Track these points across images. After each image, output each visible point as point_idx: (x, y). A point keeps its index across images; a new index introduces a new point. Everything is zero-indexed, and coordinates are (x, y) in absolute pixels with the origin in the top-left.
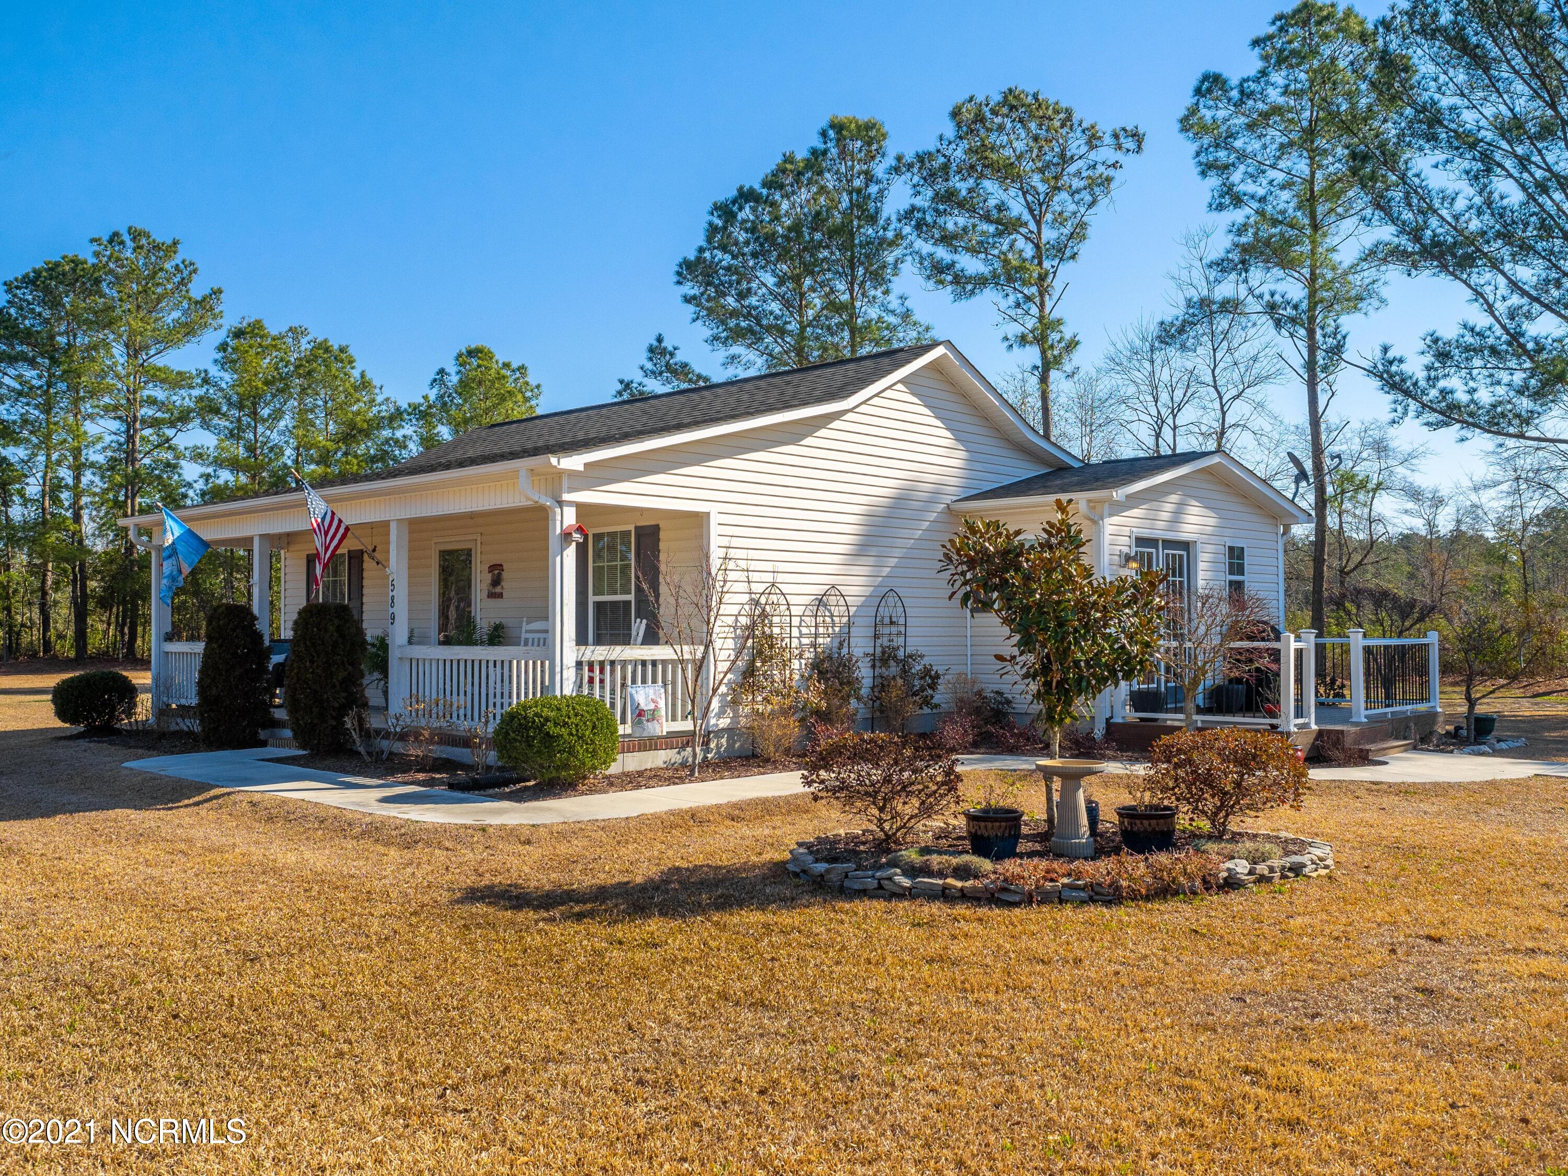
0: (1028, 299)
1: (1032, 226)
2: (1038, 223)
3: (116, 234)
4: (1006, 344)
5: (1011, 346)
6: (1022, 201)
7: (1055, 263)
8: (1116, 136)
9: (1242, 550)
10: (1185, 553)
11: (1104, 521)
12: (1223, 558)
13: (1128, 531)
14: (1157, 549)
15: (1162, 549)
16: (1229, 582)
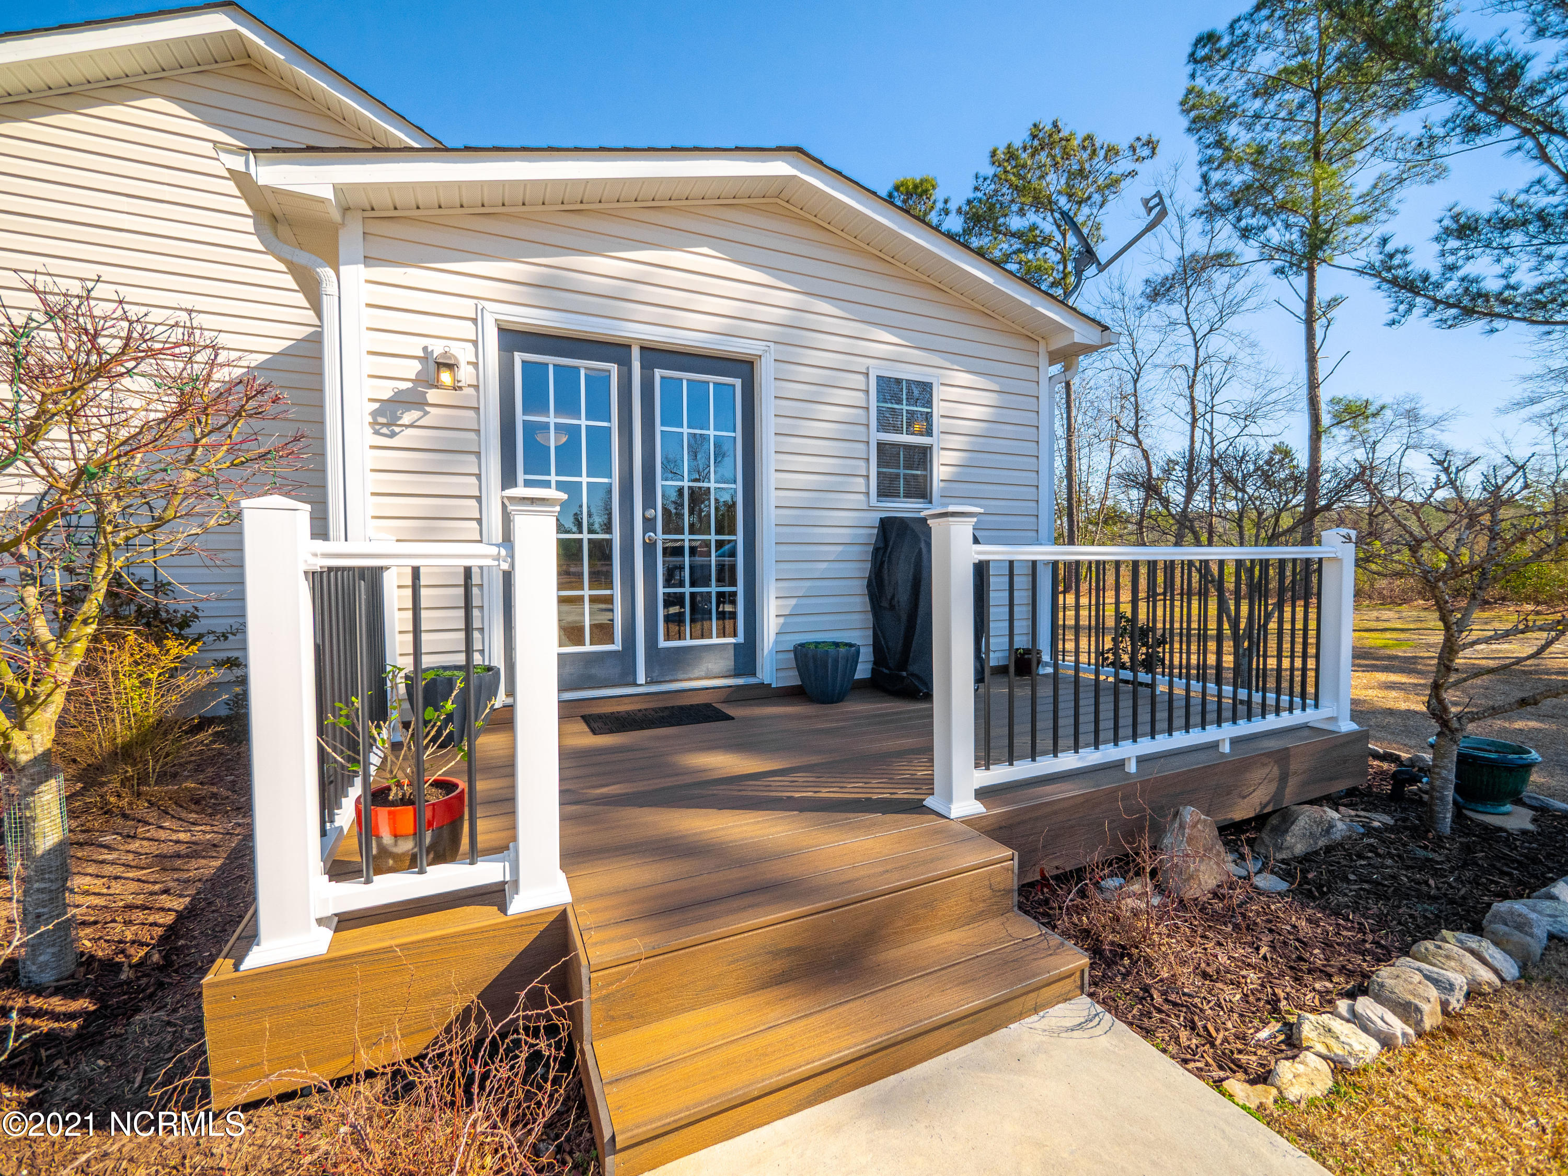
8: (1133, 149)
9: (926, 388)
10: (738, 382)
11: (342, 269)
12: (858, 398)
13: (466, 308)
14: (625, 364)
15: (647, 367)
16: (881, 446)
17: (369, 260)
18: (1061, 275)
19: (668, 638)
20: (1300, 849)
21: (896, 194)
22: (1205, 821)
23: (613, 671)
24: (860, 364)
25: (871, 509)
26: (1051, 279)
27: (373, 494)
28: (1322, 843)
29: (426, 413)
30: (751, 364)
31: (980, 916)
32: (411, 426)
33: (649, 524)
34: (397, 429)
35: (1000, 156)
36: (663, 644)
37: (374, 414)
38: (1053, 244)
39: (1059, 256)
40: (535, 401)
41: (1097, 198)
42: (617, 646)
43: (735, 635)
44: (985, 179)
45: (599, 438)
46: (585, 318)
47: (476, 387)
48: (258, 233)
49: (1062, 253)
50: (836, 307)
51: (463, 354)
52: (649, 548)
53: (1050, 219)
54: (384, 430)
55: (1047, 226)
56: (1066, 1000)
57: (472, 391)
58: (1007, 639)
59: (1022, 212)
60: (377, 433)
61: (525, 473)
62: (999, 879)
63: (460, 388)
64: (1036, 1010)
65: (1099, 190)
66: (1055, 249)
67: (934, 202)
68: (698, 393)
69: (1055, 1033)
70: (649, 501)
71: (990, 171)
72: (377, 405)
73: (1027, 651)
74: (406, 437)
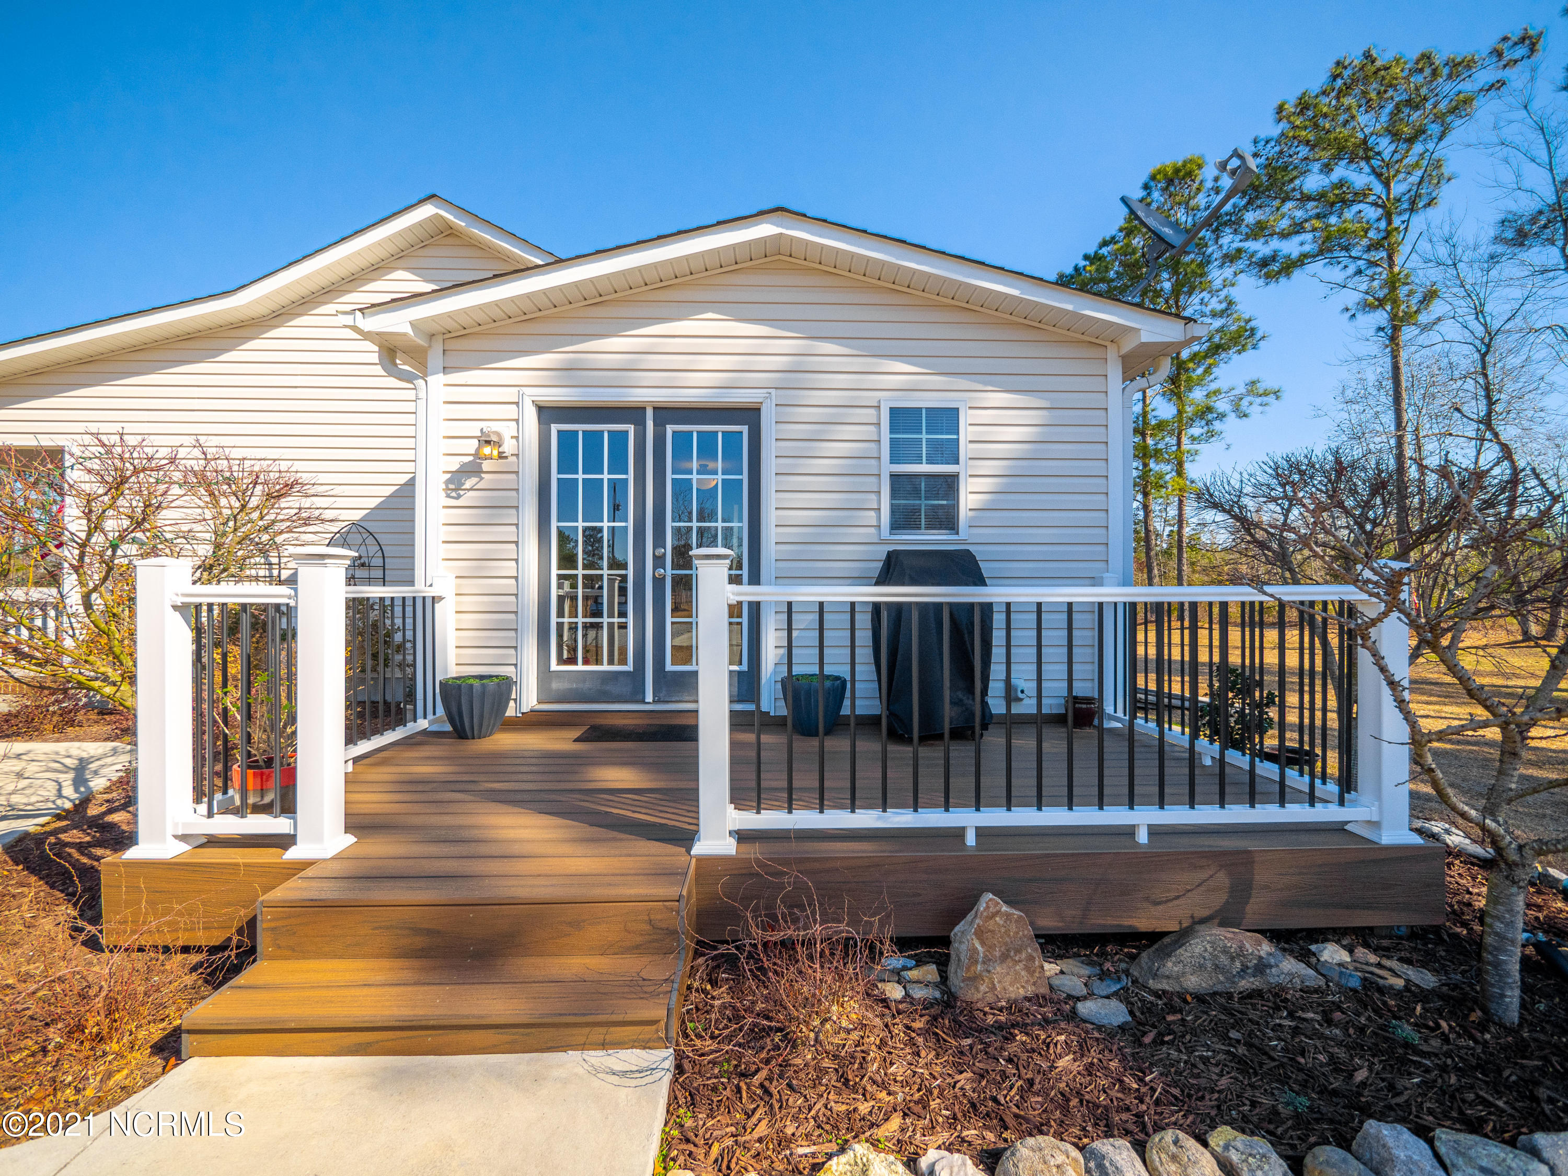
1: (1378, 188)
2: (1387, 184)
7: (1405, 217)
8: (1497, 53)
9: (953, 413)
10: (745, 429)
11: (428, 379)
12: (869, 432)
13: (510, 394)
14: (640, 423)
15: (660, 424)
16: (894, 477)
17: (445, 370)
18: (1383, 234)
19: (674, 663)
20: (1193, 982)
21: (1152, 184)
22: (1008, 916)
23: (623, 688)
24: (871, 398)
25: (882, 542)
26: (1365, 242)
27: (444, 542)
28: (1245, 984)
29: (482, 479)
30: (758, 410)
31: (636, 949)
32: (471, 489)
33: (659, 561)
34: (462, 493)
35: (1290, 108)
36: (669, 667)
37: (448, 482)
38: (1371, 198)
39: (1380, 211)
40: (567, 464)
41: (1434, 129)
42: (629, 667)
43: (740, 663)
44: (1267, 142)
45: (617, 488)
46: (602, 390)
47: (517, 455)
48: (381, 363)
49: (1383, 206)
50: (847, 346)
51: (507, 431)
52: (659, 583)
53: (1367, 169)
54: (454, 494)
55: (1359, 177)
56: (644, 1048)
57: (514, 458)
58: (1065, 684)
59: (1327, 169)
60: (448, 496)
61: (559, 521)
62: (659, 917)
63: (506, 457)
64: (603, 1045)
65: (1439, 118)
66: (1375, 204)
67: (1201, 182)
68: (707, 443)
69: (595, 1071)
70: (659, 541)
71: (1275, 131)
72: (449, 476)
73: (1089, 700)
74: (468, 498)
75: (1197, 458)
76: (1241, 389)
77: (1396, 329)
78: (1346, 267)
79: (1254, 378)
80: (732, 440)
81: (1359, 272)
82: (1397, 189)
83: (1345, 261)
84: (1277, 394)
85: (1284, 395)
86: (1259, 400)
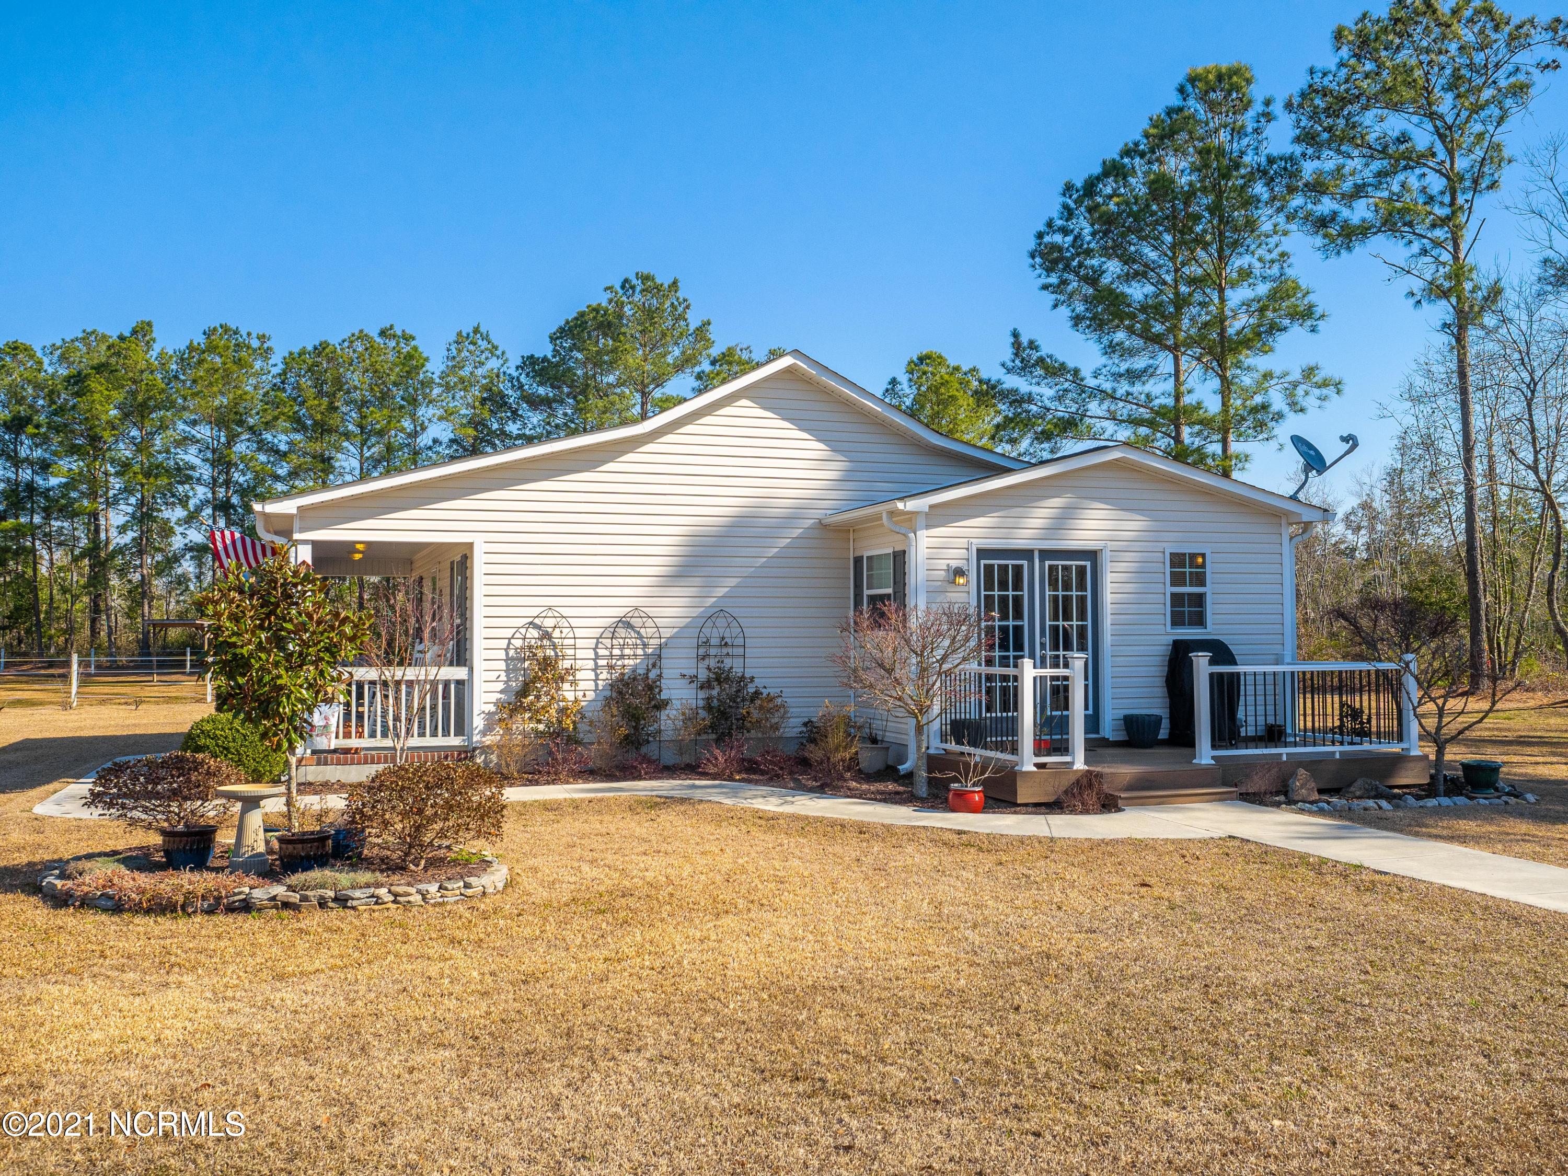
0: (1437, 244)
1: (1442, 155)
2: (1451, 153)
3: (626, 281)
4: (1412, 301)
5: (1419, 302)
6: (1430, 127)
7: (1469, 196)
10: (1088, 564)
11: (917, 533)
12: (1158, 567)
13: (964, 543)
14: (1031, 561)
15: (1042, 561)
16: (1173, 595)
17: (928, 527)
21: (1189, 88)
22: (1306, 774)
24: (1160, 546)
25: (1167, 634)
29: (947, 596)
30: (1098, 553)
32: (941, 602)
37: (927, 598)
38: (1435, 164)
39: (1444, 181)
40: (989, 585)
41: (1493, 109)
45: (1017, 600)
47: (968, 581)
61: (986, 622)
63: (964, 583)
68: (1067, 571)
70: (1043, 633)
72: (929, 594)
75: (1247, 465)
76: (1296, 375)
77: (1462, 328)
78: (1411, 242)
79: (1312, 364)
80: (1081, 571)
81: (1424, 252)
82: (1461, 164)
83: (1410, 236)
84: (1338, 386)
85: (1346, 389)
86: (1317, 392)
